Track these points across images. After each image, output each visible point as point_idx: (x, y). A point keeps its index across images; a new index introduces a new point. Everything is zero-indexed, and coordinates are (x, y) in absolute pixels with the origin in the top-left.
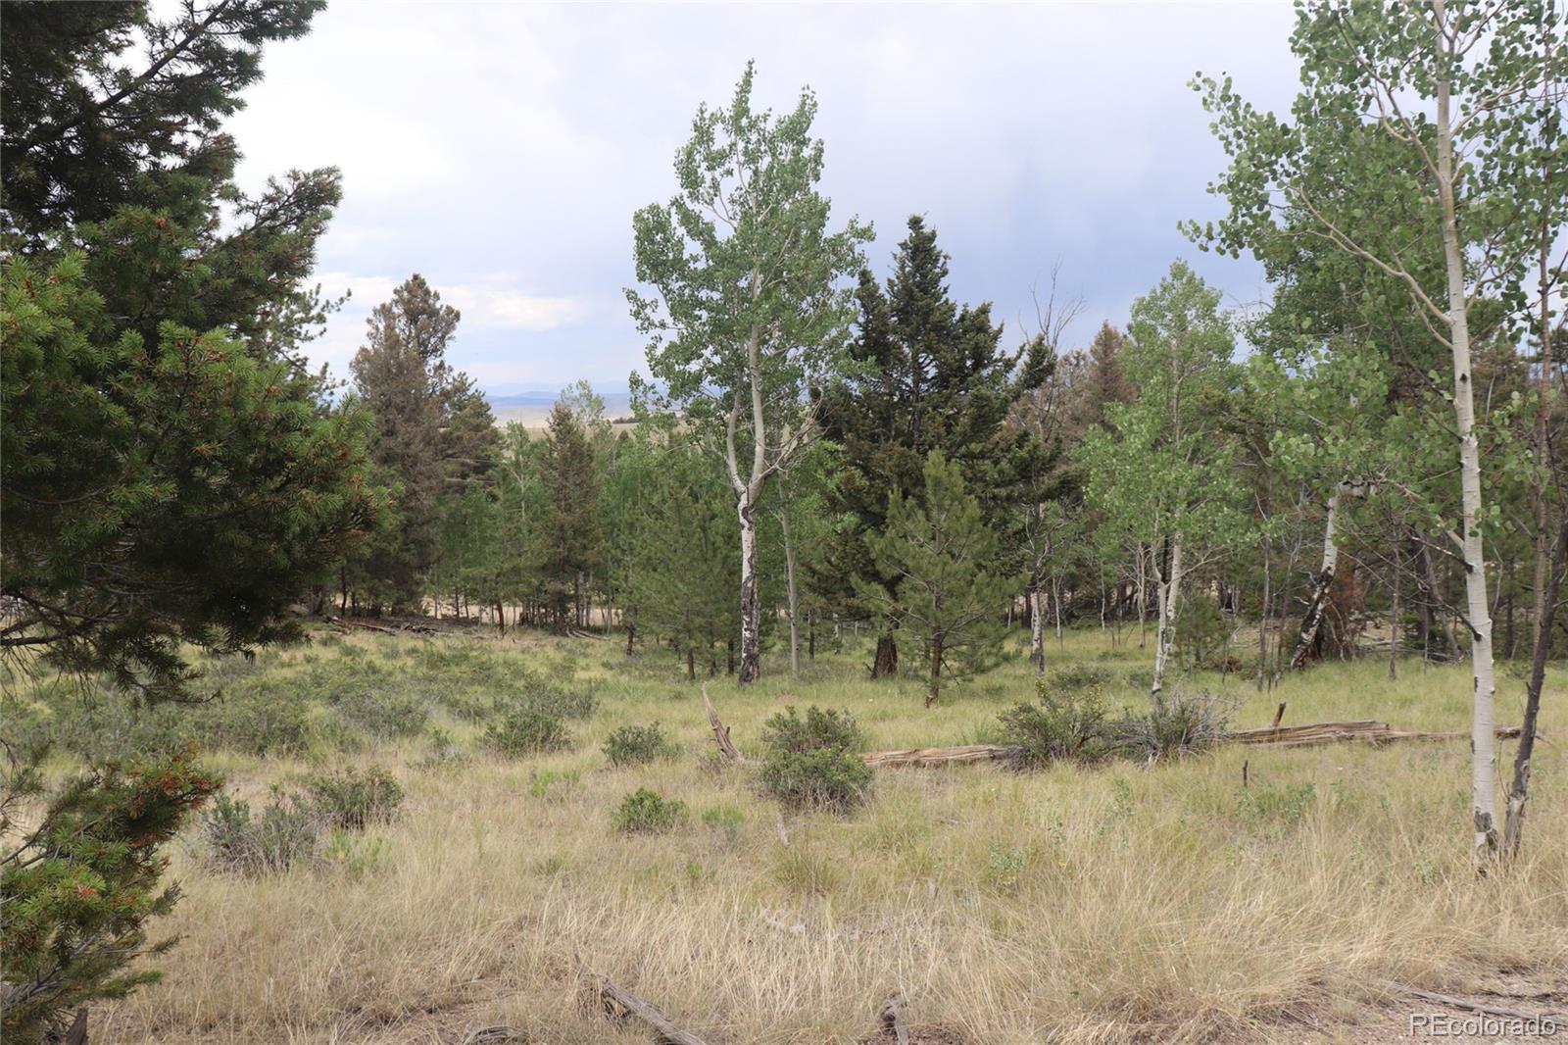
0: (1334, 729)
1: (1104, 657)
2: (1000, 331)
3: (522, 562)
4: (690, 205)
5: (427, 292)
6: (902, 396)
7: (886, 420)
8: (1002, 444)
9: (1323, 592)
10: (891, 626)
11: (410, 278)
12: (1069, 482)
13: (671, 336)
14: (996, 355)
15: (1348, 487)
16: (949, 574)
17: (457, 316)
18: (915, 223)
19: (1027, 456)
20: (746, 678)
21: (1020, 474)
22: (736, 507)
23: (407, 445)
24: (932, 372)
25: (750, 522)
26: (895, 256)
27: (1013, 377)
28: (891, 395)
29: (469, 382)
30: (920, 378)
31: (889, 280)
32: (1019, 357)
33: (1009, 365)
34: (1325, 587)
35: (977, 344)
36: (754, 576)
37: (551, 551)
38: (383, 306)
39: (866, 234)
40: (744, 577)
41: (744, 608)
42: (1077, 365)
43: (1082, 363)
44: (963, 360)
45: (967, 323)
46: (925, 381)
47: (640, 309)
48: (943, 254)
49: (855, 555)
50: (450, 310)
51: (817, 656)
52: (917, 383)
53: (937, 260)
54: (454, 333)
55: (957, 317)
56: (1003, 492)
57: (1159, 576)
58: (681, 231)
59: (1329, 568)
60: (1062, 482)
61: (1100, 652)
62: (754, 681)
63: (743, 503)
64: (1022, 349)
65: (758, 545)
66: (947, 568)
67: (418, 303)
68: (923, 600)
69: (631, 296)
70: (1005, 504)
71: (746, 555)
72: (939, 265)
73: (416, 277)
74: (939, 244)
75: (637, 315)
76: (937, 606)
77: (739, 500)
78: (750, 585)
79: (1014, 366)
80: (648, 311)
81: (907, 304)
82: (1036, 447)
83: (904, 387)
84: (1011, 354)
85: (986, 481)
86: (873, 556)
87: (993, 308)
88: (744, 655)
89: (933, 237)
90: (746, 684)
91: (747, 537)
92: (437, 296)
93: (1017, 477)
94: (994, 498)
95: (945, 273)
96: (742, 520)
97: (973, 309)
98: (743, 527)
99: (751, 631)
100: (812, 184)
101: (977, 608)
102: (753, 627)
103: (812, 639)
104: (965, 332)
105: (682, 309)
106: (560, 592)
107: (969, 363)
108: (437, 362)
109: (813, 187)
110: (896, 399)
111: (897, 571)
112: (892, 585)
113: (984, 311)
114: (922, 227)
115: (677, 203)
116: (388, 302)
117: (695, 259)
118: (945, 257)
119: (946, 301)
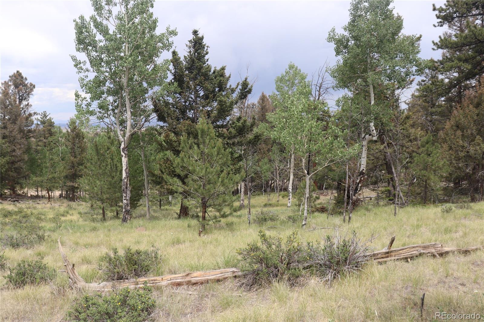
0: (417, 249)
1: (265, 205)
2: (230, 77)
3: (56, 175)
4: (99, 19)
5: (22, 77)
6: (190, 103)
7: (183, 112)
8: (231, 122)
9: (361, 179)
10: (183, 197)
11: (16, 72)
12: (258, 136)
13: (92, 75)
14: (228, 87)
15: (371, 137)
16: (209, 173)
17: (34, 87)
18: (195, 32)
19: (241, 125)
20: (124, 220)
21: (238, 133)
22: (120, 148)
23: (11, 132)
24: (202, 93)
25: (125, 154)
26: (187, 45)
27: (235, 95)
28: (185, 102)
29: (47, 114)
30: (197, 96)
31: (185, 56)
32: (237, 87)
33: (233, 91)
34: (362, 177)
35: (220, 81)
36: (127, 177)
37: (69, 171)
38: (5, 82)
39: (173, 33)
40: (123, 177)
41: (123, 191)
42: (253, 107)
43: (254, 107)
44: (214, 88)
45: (216, 73)
46: (199, 97)
47: (77, 64)
48: (206, 45)
49: (170, 167)
50: (31, 85)
51: (162, 207)
52: (196, 98)
53: (204, 48)
54: (33, 93)
55: (212, 71)
56: (231, 142)
57: (306, 172)
58: (95, 31)
59: (363, 170)
60: (256, 136)
61: (264, 204)
62: (128, 221)
63: (122, 146)
64: (238, 84)
65: (129, 163)
66: (208, 170)
67: (18, 81)
68: (197, 185)
69: (74, 59)
70: (232, 146)
71: (124, 168)
72: (205, 50)
73: (18, 72)
74: (205, 41)
75: (76, 66)
76: (203, 188)
77: (120, 144)
78: (126, 180)
79: (235, 91)
80: (82, 65)
81: (191, 66)
82: (245, 121)
83: (190, 99)
84: (234, 86)
85: (224, 136)
86: (174, 166)
87: (226, 68)
88: (124, 210)
89: (202, 38)
90: (125, 223)
91: (124, 160)
92: (26, 79)
93: (237, 134)
94: (227, 144)
95: (207, 53)
96: (122, 153)
97: (218, 68)
98: (122, 156)
99: (127, 200)
100: (150, 9)
101: (222, 189)
102: (128, 198)
103: (160, 201)
104: (215, 78)
105: (96, 63)
106: (72, 186)
107: (217, 89)
108: (26, 103)
109: (151, 10)
110: (187, 104)
111: (186, 172)
112: (183, 179)
113: (223, 69)
114: (198, 35)
115: (93, 18)
116: (7, 80)
117: (100, 41)
118: (207, 47)
119: (208, 64)
